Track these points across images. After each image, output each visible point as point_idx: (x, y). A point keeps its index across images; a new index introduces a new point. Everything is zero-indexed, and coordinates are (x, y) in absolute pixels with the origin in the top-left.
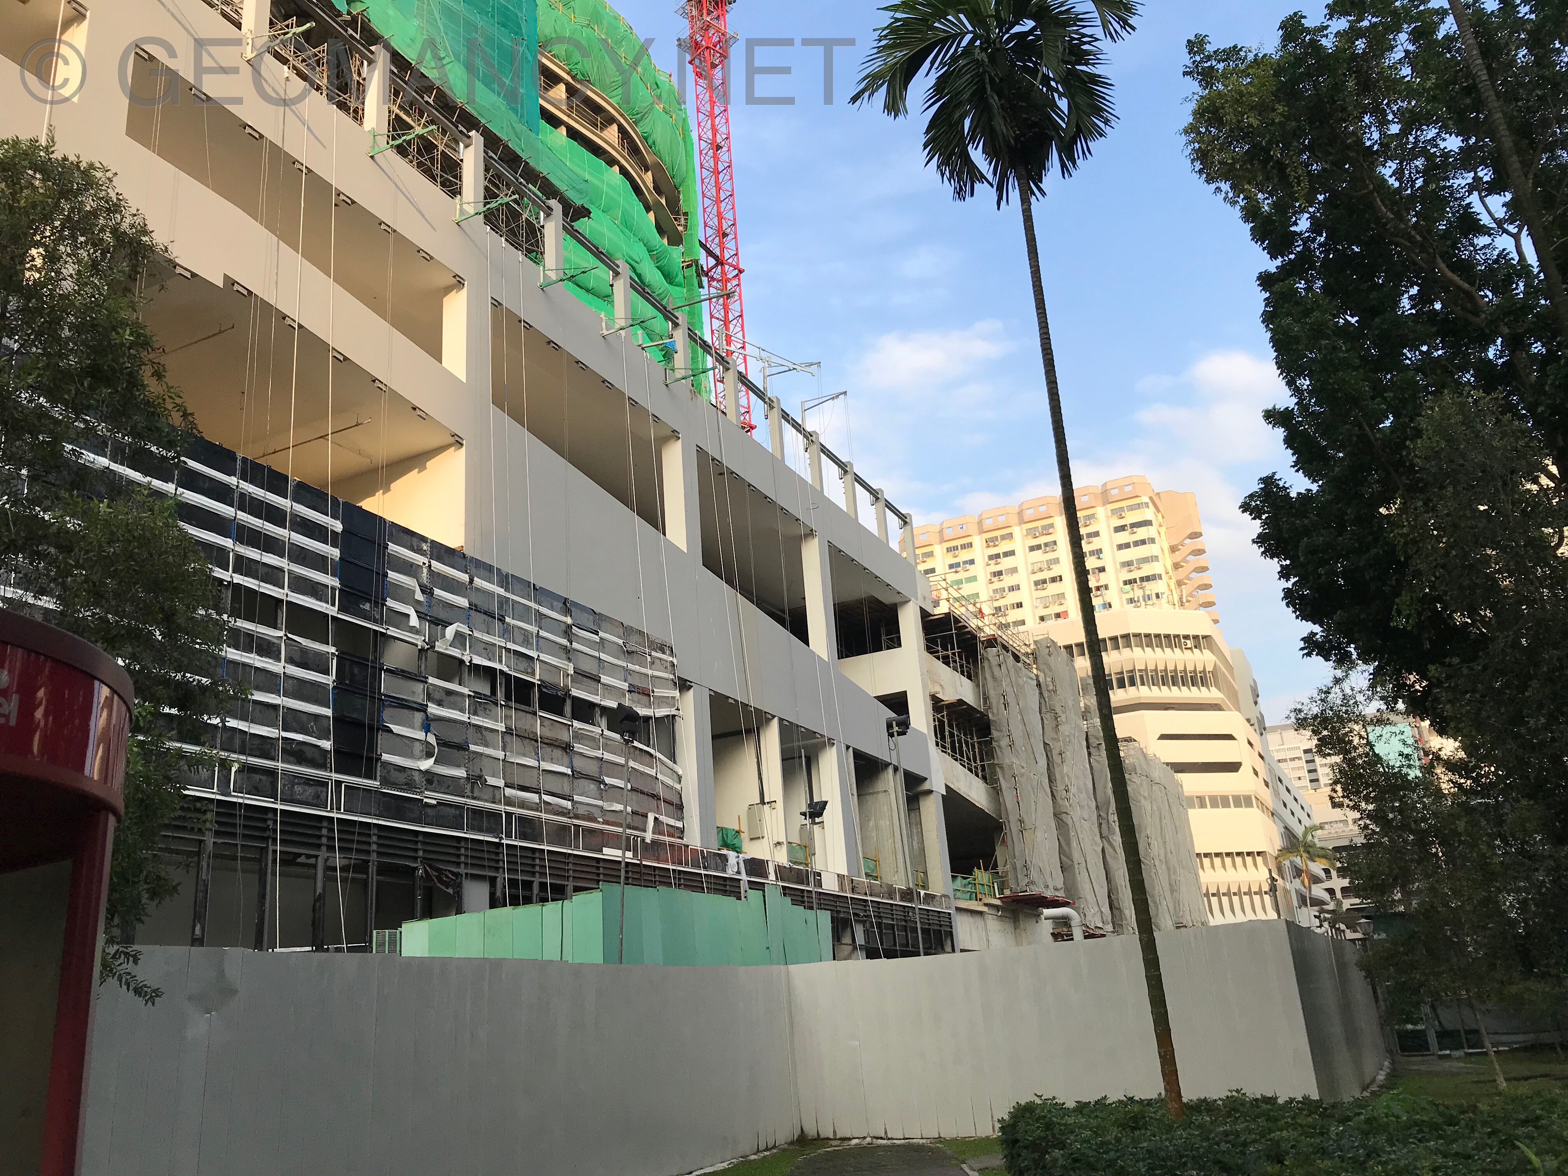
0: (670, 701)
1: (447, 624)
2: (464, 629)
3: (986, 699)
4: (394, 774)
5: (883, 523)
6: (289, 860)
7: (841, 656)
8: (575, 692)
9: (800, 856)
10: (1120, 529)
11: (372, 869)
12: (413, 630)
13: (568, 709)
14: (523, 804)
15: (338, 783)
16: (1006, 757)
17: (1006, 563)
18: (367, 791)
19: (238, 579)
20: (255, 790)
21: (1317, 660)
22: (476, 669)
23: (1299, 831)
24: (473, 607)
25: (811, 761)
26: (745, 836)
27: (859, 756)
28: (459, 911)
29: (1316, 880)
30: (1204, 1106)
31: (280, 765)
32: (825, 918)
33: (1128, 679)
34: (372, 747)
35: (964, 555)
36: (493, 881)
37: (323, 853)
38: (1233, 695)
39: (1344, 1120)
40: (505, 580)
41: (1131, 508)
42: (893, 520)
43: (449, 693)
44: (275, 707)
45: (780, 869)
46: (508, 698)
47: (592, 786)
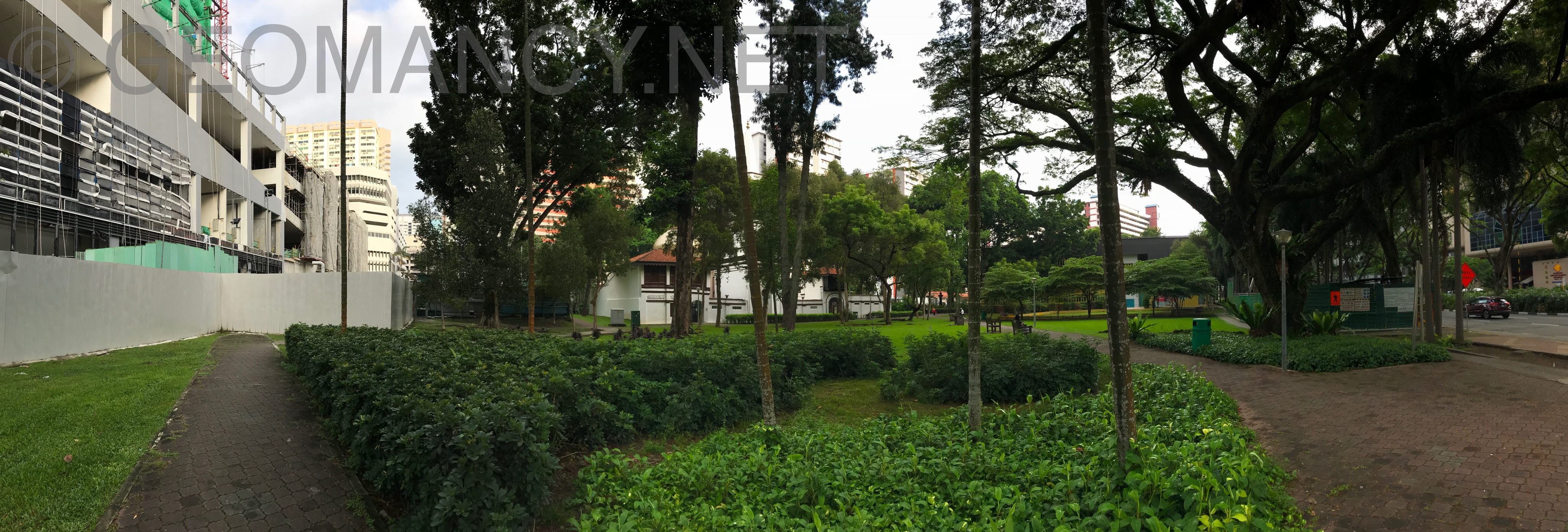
0: (187, 179)
1: (103, 143)
2: (110, 145)
3: (305, 190)
4: (84, 198)
5: (274, 119)
6: (45, 226)
7: (253, 168)
8: (152, 173)
9: (231, 238)
10: (363, 138)
11: (76, 230)
12: (90, 144)
13: (149, 179)
14: (132, 212)
15: (63, 199)
16: (308, 211)
17: (320, 144)
18: (73, 202)
19: (22, 119)
20: (32, 199)
21: (420, 191)
22: (114, 161)
23: (402, 248)
24: (114, 137)
25: (237, 206)
26: (211, 230)
27: (256, 205)
28: (108, 247)
29: (404, 263)
30: (354, 329)
31: (41, 191)
32: (236, 258)
33: (355, 191)
34: (76, 186)
35: (304, 139)
36: (120, 238)
37: (58, 224)
38: (390, 201)
39: (397, 336)
40: (126, 127)
41: (369, 131)
42: (278, 118)
43: (104, 169)
44: (38, 169)
45: (222, 241)
46: (126, 172)
47: (157, 208)
